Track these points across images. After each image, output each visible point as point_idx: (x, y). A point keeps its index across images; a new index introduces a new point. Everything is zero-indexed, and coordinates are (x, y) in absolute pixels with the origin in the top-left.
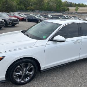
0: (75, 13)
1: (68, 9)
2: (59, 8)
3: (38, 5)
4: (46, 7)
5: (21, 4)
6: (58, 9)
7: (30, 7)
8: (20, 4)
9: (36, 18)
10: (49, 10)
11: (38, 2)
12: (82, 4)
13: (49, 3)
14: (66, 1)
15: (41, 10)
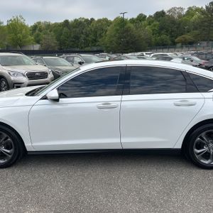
5: (163, 32)
7: (183, 36)
8: (159, 33)
11: (205, 21)
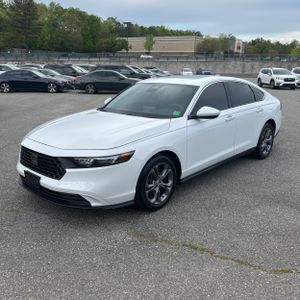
0: (146, 56)
1: (125, 45)
2: (94, 42)
3: (19, 32)
4: (48, 38)
6: (89, 43)
9: (37, 77)
10: (58, 50)
11: (17, 21)
12: (163, 28)
13: (55, 26)
14: (113, 20)
15: (30, 47)
